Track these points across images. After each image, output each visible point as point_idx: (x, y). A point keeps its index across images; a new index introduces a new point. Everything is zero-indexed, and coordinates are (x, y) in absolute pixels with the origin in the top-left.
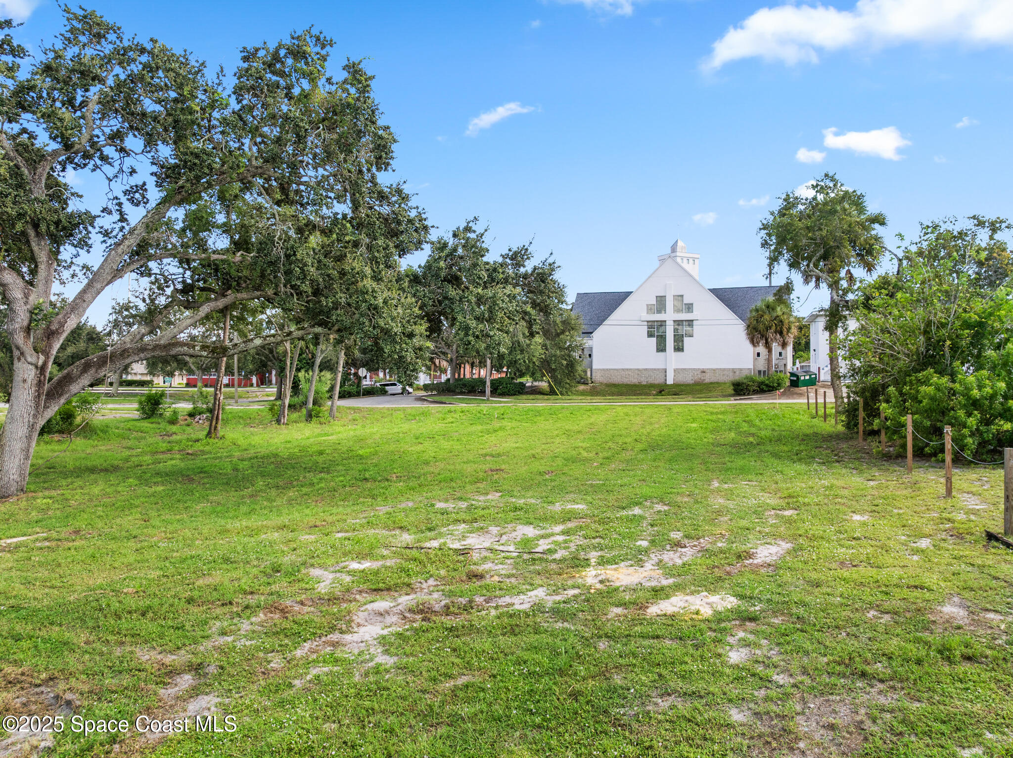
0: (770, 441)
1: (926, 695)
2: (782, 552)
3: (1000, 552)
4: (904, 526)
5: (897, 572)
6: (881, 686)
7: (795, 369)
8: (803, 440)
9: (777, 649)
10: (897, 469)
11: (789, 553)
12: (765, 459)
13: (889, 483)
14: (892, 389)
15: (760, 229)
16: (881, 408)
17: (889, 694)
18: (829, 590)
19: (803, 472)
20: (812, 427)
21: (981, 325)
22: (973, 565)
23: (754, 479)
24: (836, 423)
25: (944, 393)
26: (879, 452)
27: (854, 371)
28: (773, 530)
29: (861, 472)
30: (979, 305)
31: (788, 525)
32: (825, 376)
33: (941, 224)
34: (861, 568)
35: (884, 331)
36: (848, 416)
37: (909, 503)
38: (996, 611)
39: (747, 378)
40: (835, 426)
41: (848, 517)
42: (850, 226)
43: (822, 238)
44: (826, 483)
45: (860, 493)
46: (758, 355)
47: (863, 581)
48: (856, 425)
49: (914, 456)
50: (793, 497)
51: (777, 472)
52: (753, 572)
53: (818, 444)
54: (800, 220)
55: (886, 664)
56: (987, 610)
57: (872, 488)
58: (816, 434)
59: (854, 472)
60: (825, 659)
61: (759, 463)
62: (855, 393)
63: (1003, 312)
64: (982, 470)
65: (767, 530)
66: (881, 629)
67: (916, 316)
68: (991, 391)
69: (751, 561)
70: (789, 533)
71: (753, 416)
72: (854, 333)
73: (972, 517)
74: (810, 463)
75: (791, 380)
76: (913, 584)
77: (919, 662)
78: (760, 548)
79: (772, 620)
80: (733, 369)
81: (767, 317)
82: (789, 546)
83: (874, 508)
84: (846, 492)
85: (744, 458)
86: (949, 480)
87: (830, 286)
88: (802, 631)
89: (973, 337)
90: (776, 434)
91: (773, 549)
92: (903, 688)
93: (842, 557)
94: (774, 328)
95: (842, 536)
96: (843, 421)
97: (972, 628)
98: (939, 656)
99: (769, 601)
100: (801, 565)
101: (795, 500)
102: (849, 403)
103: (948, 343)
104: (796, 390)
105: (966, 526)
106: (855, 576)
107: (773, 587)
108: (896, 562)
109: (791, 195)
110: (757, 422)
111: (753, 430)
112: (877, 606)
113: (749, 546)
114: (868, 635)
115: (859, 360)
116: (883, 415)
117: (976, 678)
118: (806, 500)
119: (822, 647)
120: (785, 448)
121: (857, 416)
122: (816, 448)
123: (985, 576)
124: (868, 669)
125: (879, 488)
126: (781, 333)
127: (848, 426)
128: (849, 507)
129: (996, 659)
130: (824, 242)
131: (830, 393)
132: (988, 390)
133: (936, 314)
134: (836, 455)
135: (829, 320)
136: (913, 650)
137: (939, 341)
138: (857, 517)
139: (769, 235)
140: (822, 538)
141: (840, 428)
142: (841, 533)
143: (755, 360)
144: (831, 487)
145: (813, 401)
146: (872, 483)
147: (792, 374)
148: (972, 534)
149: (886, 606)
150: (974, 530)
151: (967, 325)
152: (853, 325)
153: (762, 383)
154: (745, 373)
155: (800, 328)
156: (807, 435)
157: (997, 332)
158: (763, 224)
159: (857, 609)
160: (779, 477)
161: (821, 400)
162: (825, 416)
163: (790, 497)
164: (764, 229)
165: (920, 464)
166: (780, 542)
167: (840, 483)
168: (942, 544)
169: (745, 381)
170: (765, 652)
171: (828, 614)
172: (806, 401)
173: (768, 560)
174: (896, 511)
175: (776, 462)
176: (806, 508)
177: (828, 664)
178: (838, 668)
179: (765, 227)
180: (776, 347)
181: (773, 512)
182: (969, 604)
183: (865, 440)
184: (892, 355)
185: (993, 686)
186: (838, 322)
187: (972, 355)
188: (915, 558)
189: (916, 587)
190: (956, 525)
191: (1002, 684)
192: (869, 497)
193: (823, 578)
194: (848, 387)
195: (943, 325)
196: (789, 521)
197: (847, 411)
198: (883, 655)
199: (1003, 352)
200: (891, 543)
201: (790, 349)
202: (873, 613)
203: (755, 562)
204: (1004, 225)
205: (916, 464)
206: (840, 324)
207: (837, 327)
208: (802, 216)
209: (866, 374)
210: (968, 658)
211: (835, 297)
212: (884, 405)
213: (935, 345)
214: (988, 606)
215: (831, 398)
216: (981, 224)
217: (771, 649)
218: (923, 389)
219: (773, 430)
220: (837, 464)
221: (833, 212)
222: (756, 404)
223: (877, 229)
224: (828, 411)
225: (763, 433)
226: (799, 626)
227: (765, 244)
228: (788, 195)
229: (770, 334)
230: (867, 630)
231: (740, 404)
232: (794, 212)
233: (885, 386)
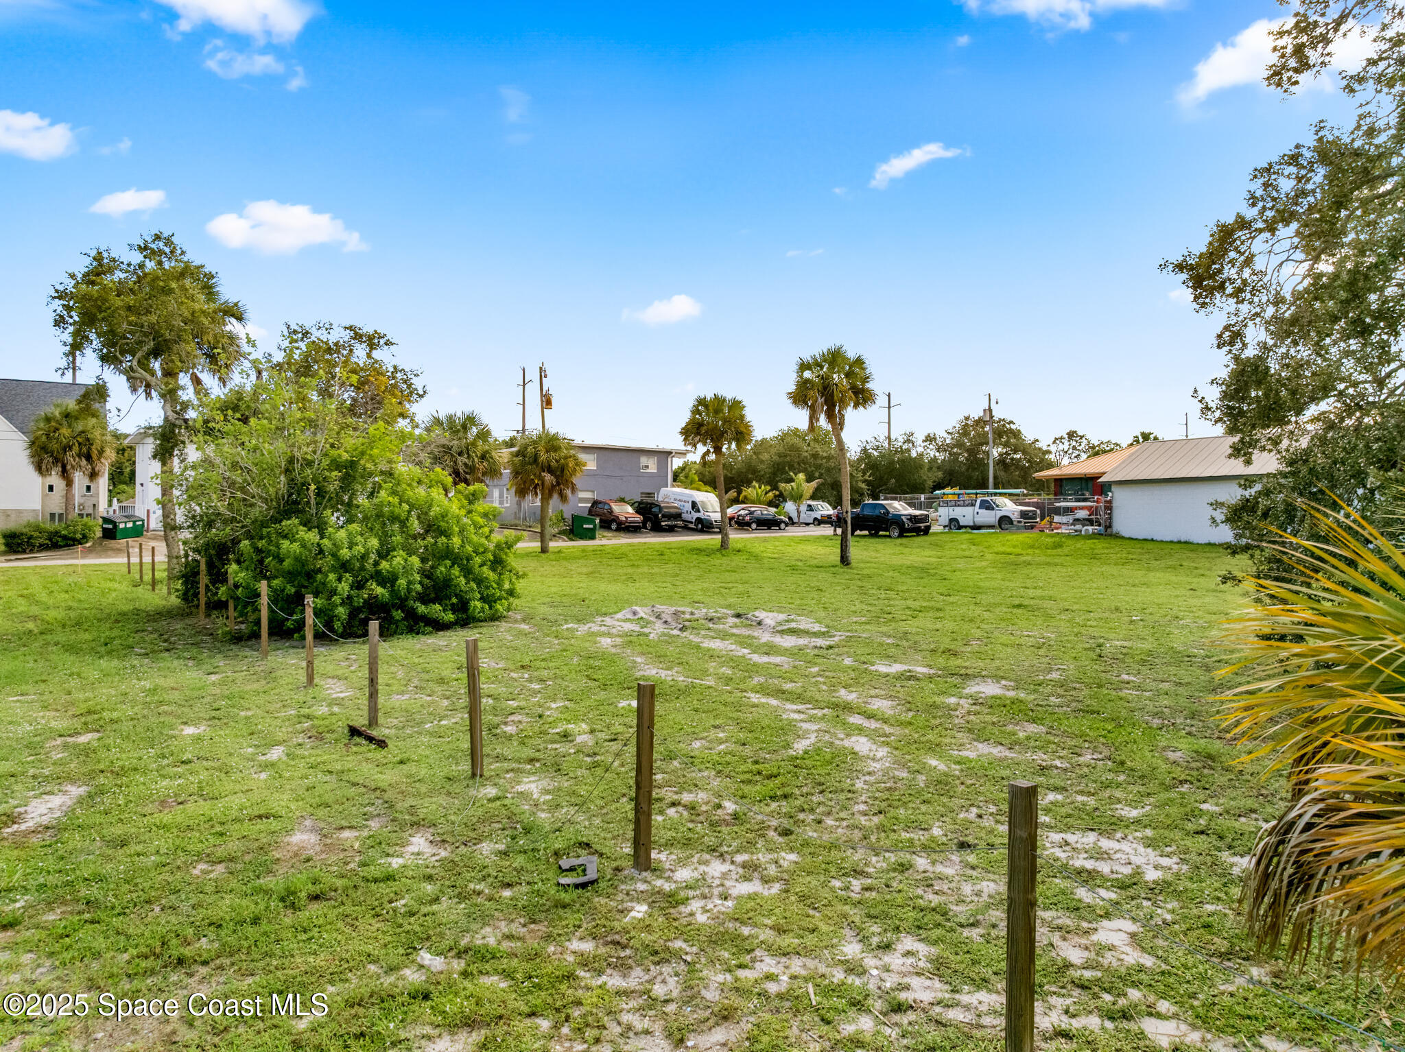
0: (64, 626)
1: (261, 964)
2: (69, 803)
3: (363, 749)
4: (252, 734)
5: (237, 801)
6: (203, 970)
7: (111, 512)
8: (117, 621)
9: (48, 963)
10: (249, 653)
11: (80, 801)
12: (52, 657)
13: (236, 675)
14: (245, 544)
15: (54, 298)
16: (230, 570)
17: (213, 979)
18: (139, 848)
19: (114, 671)
20: (133, 600)
21: (352, 464)
22: (331, 772)
23: (32, 691)
24: (169, 593)
25: (310, 551)
26: (225, 634)
27: (194, 521)
28: (58, 769)
29: (200, 662)
30: (351, 441)
31: (82, 758)
32: (155, 522)
33: (313, 331)
34: (189, 805)
35: (235, 466)
36: (185, 583)
37: (261, 700)
38: (351, 827)
39: (29, 525)
40: (166, 597)
41: (176, 732)
42: (193, 313)
43: (152, 326)
44: (147, 684)
45: (196, 694)
46: (51, 488)
47: (191, 823)
48: (196, 595)
49: (271, 634)
50: (94, 713)
51: (71, 675)
52: (17, 846)
53: (140, 626)
54: (118, 295)
55: (212, 936)
56: (342, 828)
57: (214, 684)
58: (137, 611)
59: (191, 663)
60: (126, 956)
61: (42, 663)
62: (196, 550)
63: (376, 451)
64: (352, 645)
65: (46, 772)
66: (210, 888)
67: (276, 450)
68: (363, 551)
69: (15, 827)
70: (85, 770)
71: (36, 587)
72: (194, 467)
73: (336, 709)
74: (125, 656)
75: (104, 529)
76: (257, 813)
77: (256, 921)
78: (34, 803)
79: (44, 918)
80: (5, 511)
81: (65, 431)
82: (83, 790)
83: (214, 713)
84: (176, 696)
85: (15, 658)
86: (310, 664)
87: (163, 396)
88: (92, 922)
89: (342, 479)
90: (73, 614)
91: (56, 801)
92: (233, 964)
93: (164, 792)
94: (76, 448)
95: (165, 762)
96: (177, 590)
97: (324, 856)
98: (281, 905)
99: (42, 887)
100: (98, 819)
101: (96, 717)
102: (187, 564)
103: (313, 487)
104: (113, 543)
105: (327, 722)
106: (179, 819)
107: (51, 863)
108: (238, 787)
109: (105, 255)
110: (43, 597)
111: (35, 610)
112: (208, 855)
113: (13, 802)
114: (192, 902)
115: (200, 505)
116: (231, 581)
117: (321, 921)
118: (115, 715)
119: (122, 938)
120: (88, 636)
121: (198, 583)
122: (137, 631)
123: (344, 784)
124: (187, 952)
125: (223, 683)
126: (88, 457)
127: (185, 597)
128: (179, 717)
129: (346, 889)
130: (154, 332)
131: (161, 548)
132: (360, 549)
133: (300, 448)
134: (165, 641)
135: (161, 444)
136: (249, 907)
137: (303, 484)
138: (189, 730)
139: (68, 308)
140: (136, 769)
141: (174, 600)
142: (164, 757)
143: (44, 496)
144: (154, 691)
145: (135, 560)
146: (213, 678)
147: (106, 520)
148: (333, 731)
149: (220, 852)
150: (335, 727)
151: (336, 465)
152: (193, 454)
153: (56, 533)
154: (25, 519)
155: (121, 451)
156: (124, 614)
157: (371, 474)
158: (57, 291)
159: (179, 867)
160: (73, 683)
161: (147, 559)
162: (154, 583)
163: (89, 712)
164: (60, 298)
165: (279, 644)
166: (69, 788)
167: (170, 682)
168: (299, 752)
169: (24, 530)
170: (28, 975)
171: (136, 885)
172: (125, 560)
173: (45, 820)
174: (243, 714)
175: (70, 659)
176: (115, 726)
177: (129, 962)
178: (144, 964)
179: (61, 295)
180: (79, 479)
181: (59, 741)
182: (322, 825)
183: (208, 616)
184: (245, 500)
185: (340, 925)
186: (173, 448)
187: (343, 503)
188: (263, 776)
189: (260, 817)
190: (316, 722)
191: (349, 920)
192: (208, 699)
193: (133, 830)
194: (185, 543)
195: (310, 463)
196: (86, 752)
197: (183, 576)
198: (210, 925)
199: (376, 500)
200: (233, 762)
201: (103, 483)
202: (202, 866)
203: (23, 827)
204: (382, 341)
205: (273, 646)
206: (176, 452)
207: (171, 455)
208: (121, 289)
209: (210, 524)
210: (316, 898)
211: (170, 413)
212: (234, 567)
213: (298, 487)
214: (345, 823)
215: (161, 557)
216: (358, 336)
217: (39, 966)
218: (285, 544)
219: (70, 608)
220: (166, 654)
221: (168, 291)
222: (43, 568)
223: (232, 326)
224: (158, 575)
225: (52, 615)
226: (87, 916)
227: (59, 322)
228: (100, 253)
229: (70, 458)
230: (190, 895)
231: (15, 568)
232: (107, 279)
233: (235, 542)
